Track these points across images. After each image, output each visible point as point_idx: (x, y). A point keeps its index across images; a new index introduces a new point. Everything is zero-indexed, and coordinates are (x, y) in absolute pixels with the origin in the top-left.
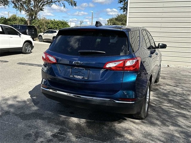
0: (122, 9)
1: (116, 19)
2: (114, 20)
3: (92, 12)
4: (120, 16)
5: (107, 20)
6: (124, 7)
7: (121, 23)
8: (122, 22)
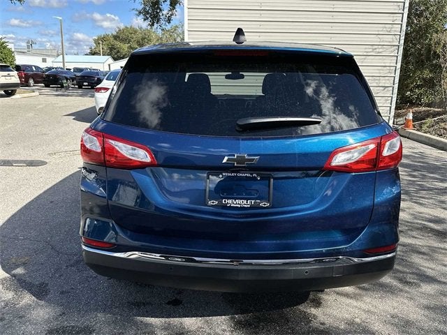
0: (140, 13)
1: (116, 37)
2: (112, 39)
3: (61, 18)
4: (123, 30)
5: (94, 38)
6: (144, 9)
7: (127, 45)
8: (129, 42)
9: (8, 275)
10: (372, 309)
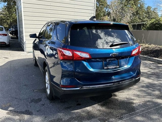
9: (8, 111)
10: (128, 94)
